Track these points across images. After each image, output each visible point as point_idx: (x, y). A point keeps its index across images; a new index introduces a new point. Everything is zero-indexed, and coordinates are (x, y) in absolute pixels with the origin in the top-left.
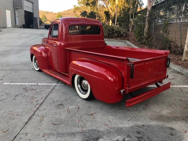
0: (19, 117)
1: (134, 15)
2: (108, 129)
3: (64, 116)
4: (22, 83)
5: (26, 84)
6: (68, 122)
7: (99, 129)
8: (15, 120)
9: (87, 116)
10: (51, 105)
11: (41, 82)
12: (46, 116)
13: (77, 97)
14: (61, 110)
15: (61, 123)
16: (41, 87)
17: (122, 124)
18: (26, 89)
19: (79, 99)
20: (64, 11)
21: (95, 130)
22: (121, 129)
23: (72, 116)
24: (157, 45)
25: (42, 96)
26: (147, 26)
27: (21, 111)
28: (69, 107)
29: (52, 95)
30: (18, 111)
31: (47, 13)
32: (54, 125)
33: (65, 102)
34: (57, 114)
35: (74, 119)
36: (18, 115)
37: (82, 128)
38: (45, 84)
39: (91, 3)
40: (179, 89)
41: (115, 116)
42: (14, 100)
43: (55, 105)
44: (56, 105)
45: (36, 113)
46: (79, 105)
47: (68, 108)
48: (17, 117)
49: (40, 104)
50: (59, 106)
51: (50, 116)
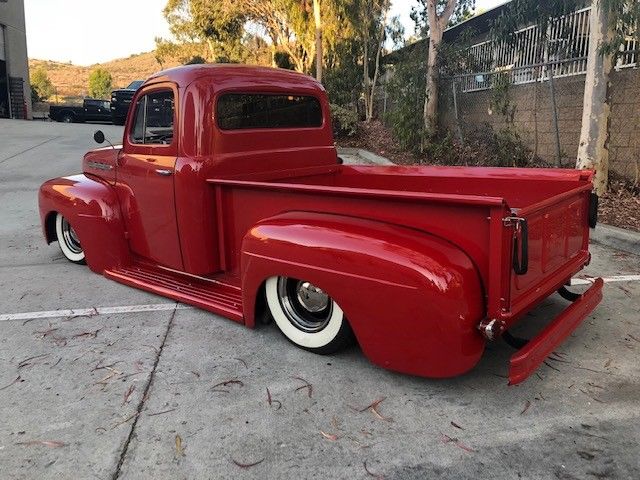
0: (70, 455)
1: (377, 65)
2: (467, 459)
3: (264, 426)
4: (29, 311)
5: (48, 314)
6: (294, 447)
7: (432, 459)
8: (58, 468)
9: (359, 416)
10: (192, 390)
11: (111, 302)
12: (190, 435)
13: (281, 344)
14: (242, 404)
15: (269, 456)
16: (116, 322)
17: (505, 428)
18: (53, 335)
19: (293, 355)
20: (117, 61)
21: (419, 467)
22: (516, 449)
23: (300, 424)
24: (473, 156)
25: (136, 355)
26: (432, 97)
27: (68, 424)
28: (270, 388)
29: (176, 349)
30: (54, 427)
31: (53, 66)
32: (242, 466)
33: (245, 371)
34: (231, 419)
35: (316, 432)
36: (62, 445)
37: (365, 464)
38: (128, 309)
39: (224, 28)
40: (618, 289)
41: (466, 404)
42: (19, 384)
43: (208, 386)
44: (212, 384)
45: (143, 426)
46: (303, 375)
47: (265, 391)
48: (61, 453)
49: (141, 387)
50: (226, 388)
51: (206, 432)
